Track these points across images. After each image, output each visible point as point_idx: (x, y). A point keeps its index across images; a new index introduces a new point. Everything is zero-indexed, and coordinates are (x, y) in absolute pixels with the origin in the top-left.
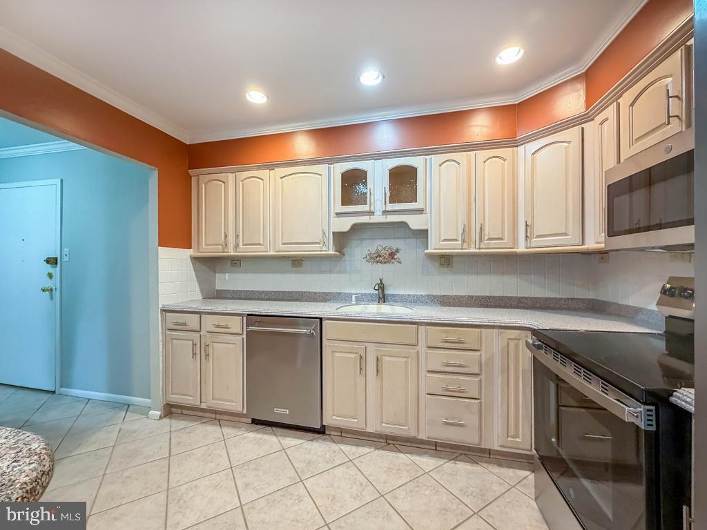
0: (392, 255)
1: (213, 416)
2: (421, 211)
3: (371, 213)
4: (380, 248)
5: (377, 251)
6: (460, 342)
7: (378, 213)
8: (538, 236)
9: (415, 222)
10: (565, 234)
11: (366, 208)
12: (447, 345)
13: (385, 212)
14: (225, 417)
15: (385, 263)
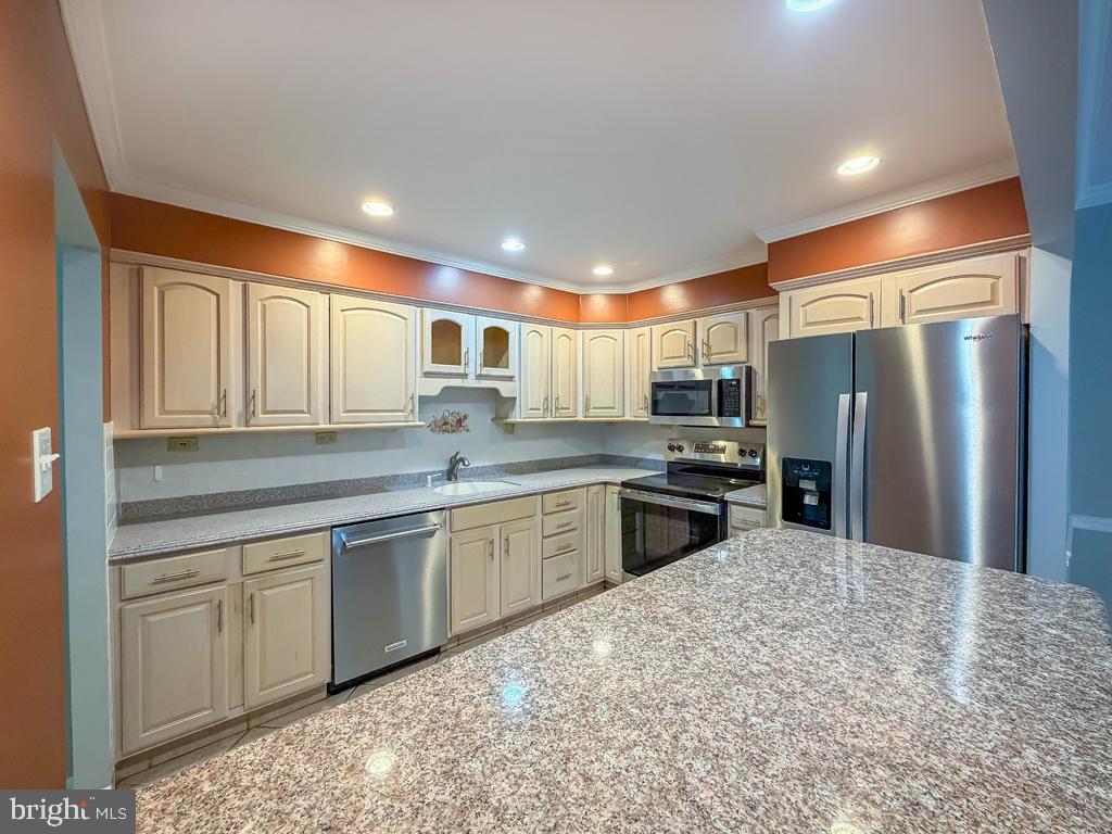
0: (459, 422)
1: (244, 726)
2: (511, 378)
3: (465, 376)
4: (447, 414)
5: (444, 418)
6: (567, 503)
7: (472, 376)
8: (595, 408)
9: (505, 389)
10: (613, 408)
11: (459, 369)
12: (559, 509)
13: (479, 377)
14: (271, 715)
15: (453, 432)
